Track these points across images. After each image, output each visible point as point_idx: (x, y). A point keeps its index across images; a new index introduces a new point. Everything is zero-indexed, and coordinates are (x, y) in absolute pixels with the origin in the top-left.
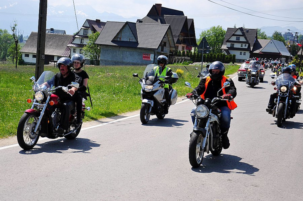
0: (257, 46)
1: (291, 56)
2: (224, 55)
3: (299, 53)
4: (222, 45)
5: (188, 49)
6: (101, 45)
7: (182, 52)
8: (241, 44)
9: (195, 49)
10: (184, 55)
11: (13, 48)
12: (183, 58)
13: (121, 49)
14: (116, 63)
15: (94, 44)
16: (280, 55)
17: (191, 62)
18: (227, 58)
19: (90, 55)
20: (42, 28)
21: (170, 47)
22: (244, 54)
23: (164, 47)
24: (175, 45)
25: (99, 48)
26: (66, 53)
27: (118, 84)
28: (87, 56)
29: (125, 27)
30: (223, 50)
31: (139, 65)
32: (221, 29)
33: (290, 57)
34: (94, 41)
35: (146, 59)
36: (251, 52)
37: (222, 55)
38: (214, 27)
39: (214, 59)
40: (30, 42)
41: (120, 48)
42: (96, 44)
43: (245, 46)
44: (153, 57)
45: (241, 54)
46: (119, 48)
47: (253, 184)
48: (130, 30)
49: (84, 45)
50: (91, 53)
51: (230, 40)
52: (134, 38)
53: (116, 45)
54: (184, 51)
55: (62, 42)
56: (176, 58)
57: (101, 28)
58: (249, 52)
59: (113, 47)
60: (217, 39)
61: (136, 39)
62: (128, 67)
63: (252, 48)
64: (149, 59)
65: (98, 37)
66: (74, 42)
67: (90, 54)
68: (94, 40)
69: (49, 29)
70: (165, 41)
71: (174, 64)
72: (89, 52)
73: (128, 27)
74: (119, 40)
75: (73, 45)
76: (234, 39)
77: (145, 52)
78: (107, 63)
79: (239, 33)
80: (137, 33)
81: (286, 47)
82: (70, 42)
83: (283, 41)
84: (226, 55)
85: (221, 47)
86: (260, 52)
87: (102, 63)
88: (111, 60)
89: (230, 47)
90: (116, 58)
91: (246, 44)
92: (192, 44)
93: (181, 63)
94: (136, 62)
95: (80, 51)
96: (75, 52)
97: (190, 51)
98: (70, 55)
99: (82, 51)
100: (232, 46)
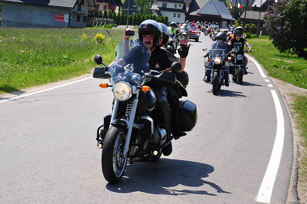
0: (194, 6)
1: (234, 19)
2: (155, 17)
3: (242, 16)
4: (152, 5)
5: (111, 9)
6: (2, 2)
7: (103, 12)
8: (175, 4)
9: (119, 8)
10: (106, 16)
12: (105, 19)
13: (28, 7)
14: (22, 25)
16: (221, 17)
17: (115, 25)
21: (89, 6)
22: (179, 17)
23: (82, 6)
24: (95, 4)
27: (23, 51)
30: (153, 11)
31: (50, 27)
33: (231, 21)
35: (59, 20)
36: (187, 14)
37: (152, 16)
41: (26, 6)
43: (180, 6)
44: (68, 18)
45: (174, 16)
46: (25, 5)
53: (21, 2)
54: (106, 11)
56: (97, 19)
58: (184, 13)
59: (18, 5)
62: (37, 30)
63: (187, 9)
64: (63, 21)
71: (94, 27)
77: (58, 11)
78: (10, 24)
81: (228, 8)
83: (224, 1)
84: (157, 17)
85: (151, 8)
86: (198, 14)
87: (4, 24)
88: (15, 20)
89: (161, 7)
90: (22, 19)
91: (180, 4)
92: (115, 3)
93: (102, 26)
94: (46, 24)
97: (113, 11)
100: (164, 6)
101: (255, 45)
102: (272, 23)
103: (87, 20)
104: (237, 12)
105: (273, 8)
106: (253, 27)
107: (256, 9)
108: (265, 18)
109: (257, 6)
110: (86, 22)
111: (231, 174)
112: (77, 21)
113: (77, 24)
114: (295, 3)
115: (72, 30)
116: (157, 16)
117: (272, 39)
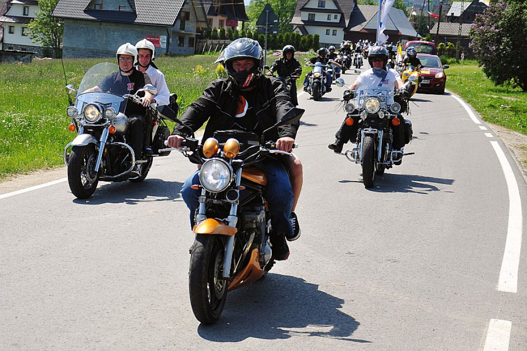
0: (357, 17)
1: (419, 36)
2: (298, 35)
3: (433, 31)
4: (292, 17)
5: (230, 25)
6: (63, 19)
7: (219, 30)
8: (328, 15)
9: (243, 24)
10: (223, 36)
12: (222, 41)
13: (104, 25)
14: (95, 54)
15: (49, 16)
16: (399, 34)
18: (304, 42)
19: (42, 39)
22: (334, 34)
23: (186, 22)
24: (206, 18)
25: (59, 25)
28: (37, 41)
30: (295, 27)
33: (416, 38)
34: (49, 11)
36: (347, 30)
37: (294, 35)
39: (280, 44)
41: (101, 24)
42: (54, 17)
43: (336, 18)
44: (166, 42)
45: (327, 34)
46: (99, 23)
47: (390, 258)
49: (31, 18)
50: (44, 34)
51: (307, 6)
52: (127, 4)
53: (93, 18)
54: (223, 29)
56: (209, 42)
58: (343, 29)
59: (89, 23)
60: (282, 5)
61: (130, 4)
63: (347, 22)
64: (158, 45)
65: (57, 3)
66: (9, 14)
67: (42, 37)
68: (49, 9)
70: (187, 11)
71: (206, 53)
72: (41, 32)
74: (98, 8)
75: (7, 20)
76: (314, 4)
77: (150, 31)
78: (78, 53)
81: (409, 19)
82: (2, 14)
83: (403, 9)
84: (302, 36)
85: (291, 21)
86: (363, 29)
87: (67, 53)
88: (83, 47)
89: (307, 19)
90: (94, 44)
91: (336, 14)
92: (237, 16)
93: (218, 53)
95: (23, 31)
96: (13, 33)
97: (234, 28)
98: (3, 37)
99: (26, 31)
100: (310, 19)
101: (455, 76)
102: (483, 40)
103: (195, 43)
104: (422, 24)
105: (483, 18)
106: (450, 48)
107: (453, 19)
108: (472, 33)
109: (454, 15)
110: (193, 46)
111: (457, 256)
112: (180, 45)
113: (180, 50)
114: (517, 10)
115: (172, 59)
116: (301, 34)
117: (482, 64)
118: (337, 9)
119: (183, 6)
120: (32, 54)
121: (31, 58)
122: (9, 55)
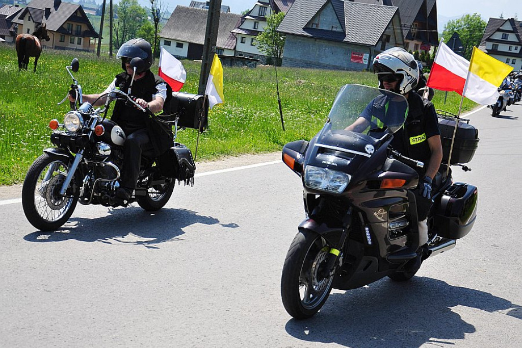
4: (478, 46)
5: (423, 49)
6: (285, 34)
7: (414, 53)
8: (510, 46)
9: (435, 49)
11: (145, 30)
13: (318, 42)
14: (308, 65)
15: (274, 31)
17: (428, 70)
19: (267, 49)
20: (215, 4)
22: (514, 63)
23: (387, 44)
24: (403, 41)
25: (282, 39)
26: (230, 43)
27: (316, 98)
28: (262, 50)
29: (326, 7)
31: (344, 70)
32: (479, 19)
34: (275, 27)
35: (356, 61)
38: (468, 15)
40: (174, 23)
41: (316, 40)
42: (278, 32)
43: (516, 49)
44: (368, 59)
45: (508, 62)
46: (314, 40)
48: (334, 12)
49: (259, 32)
50: (269, 46)
51: (492, 38)
52: (338, 25)
53: (310, 35)
54: (417, 52)
55: (224, 25)
57: (288, 6)
59: (305, 39)
60: (470, 35)
61: (341, 25)
62: (327, 72)
64: (360, 62)
65: (281, 21)
66: (243, 26)
67: (266, 47)
68: (275, 25)
69: (204, 3)
70: (388, 34)
72: (266, 43)
73: (331, 7)
74: (314, 27)
75: (241, 31)
76: (498, 36)
77: (356, 49)
78: (294, 63)
79: (508, 27)
80: (344, 19)
82: (237, 26)
87: (286, 63)
88: (299, 58)
89: (491, 49)
90: (308, 57)
91: (517, 46)
92: (430, 42)
94: (339, 65)
95: (252, 42)
96: (244, 43)
97: (427, 51)
98: (235, 47)
99: (254, 42)
100: (494, 48)
118: (518, 41)
119: (385, 30)
120: (257, 61)
121: (256, 64)
122: (238, 60)
